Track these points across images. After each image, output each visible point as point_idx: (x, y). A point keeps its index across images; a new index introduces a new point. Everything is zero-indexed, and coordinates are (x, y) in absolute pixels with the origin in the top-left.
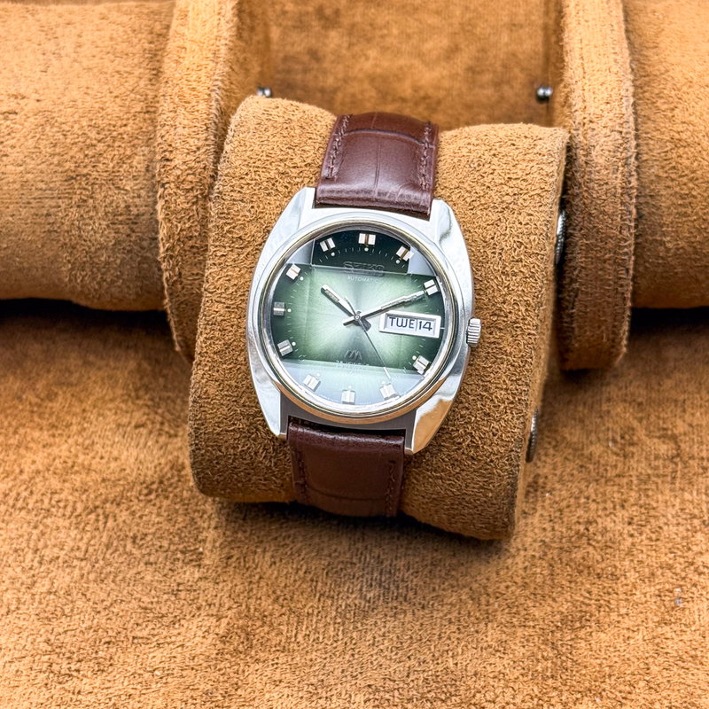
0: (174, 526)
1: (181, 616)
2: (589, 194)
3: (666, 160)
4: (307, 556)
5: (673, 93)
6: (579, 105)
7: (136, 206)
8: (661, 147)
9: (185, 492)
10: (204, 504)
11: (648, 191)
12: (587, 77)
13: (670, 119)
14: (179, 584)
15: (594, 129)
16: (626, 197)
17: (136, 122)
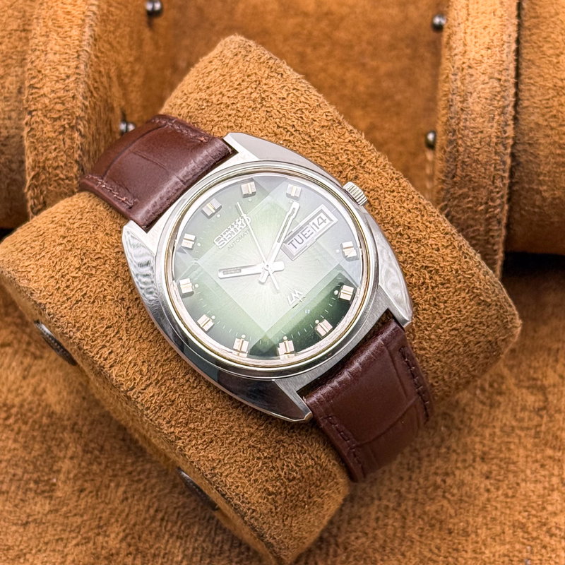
0: (30, 453)
1: (28, 550)
2: (463, 142)
3: (547, 108)
4: (160, 493)
5: (561, 37)
6: (460, 49)
7: (6, 128)
8: (543, 94)
9: (44, 418)
10: (62, 433)
11: (526, 138)
12: (470, 19)
13: (554, 65)
14: (29, 516)
15: (472, 75)
16: (500, 146)
17: (12, 40)
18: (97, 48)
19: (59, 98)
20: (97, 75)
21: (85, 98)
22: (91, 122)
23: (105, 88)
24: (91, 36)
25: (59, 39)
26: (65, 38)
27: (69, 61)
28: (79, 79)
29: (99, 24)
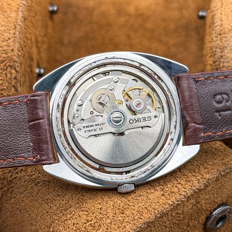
18: (26, 24)
19: (4, 50)
20: (25, 39)
21: (19, 51)
22: (22, 64)
23: (29, 46)
24: (22, 17)
25: (4, 18)
26: (8, 18)
27: (10, 30)
28: (16, 40)
29: (27, 11)
